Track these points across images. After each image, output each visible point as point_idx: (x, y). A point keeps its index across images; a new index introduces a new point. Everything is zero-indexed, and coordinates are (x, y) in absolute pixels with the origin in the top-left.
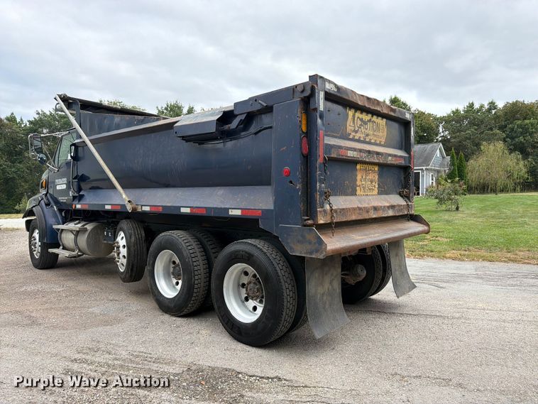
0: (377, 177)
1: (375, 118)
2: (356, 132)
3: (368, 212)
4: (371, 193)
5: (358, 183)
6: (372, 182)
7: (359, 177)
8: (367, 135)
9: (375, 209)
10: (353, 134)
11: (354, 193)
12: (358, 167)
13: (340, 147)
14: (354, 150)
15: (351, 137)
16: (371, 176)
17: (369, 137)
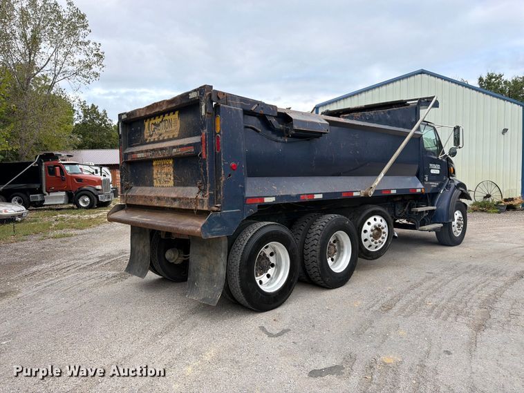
0: (172, 170)
1: (167, 117)
2: (151, 136)
3: (151, 200)
4: (167, 185)
5: (155, 176)
6: (167, 174)
7: (155, 172)
8: (160, 135)
9: (159, 198)
10: (149, 138)
11: (151, 185)
12: (154, 163)
13: (133, 153)
14: (142, 152)
15: (148, 141)
16: (166, 170)
17: (162, 136)
